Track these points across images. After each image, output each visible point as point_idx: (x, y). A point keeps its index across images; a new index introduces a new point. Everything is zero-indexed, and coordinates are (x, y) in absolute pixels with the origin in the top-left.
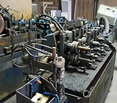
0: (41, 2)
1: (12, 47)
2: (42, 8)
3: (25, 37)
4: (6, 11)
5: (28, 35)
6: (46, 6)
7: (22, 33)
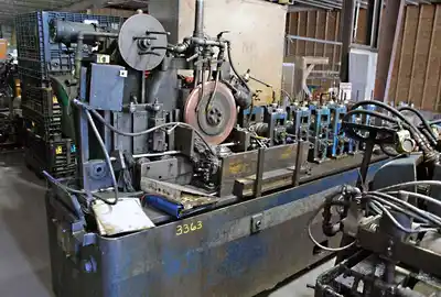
0: (297, 58)
1: (256, 182)
2: (299, 73)
3: (285, 156)
4: (243, 82)
5: (295, 152)
6: (312, 67)
7: (275, 144)
